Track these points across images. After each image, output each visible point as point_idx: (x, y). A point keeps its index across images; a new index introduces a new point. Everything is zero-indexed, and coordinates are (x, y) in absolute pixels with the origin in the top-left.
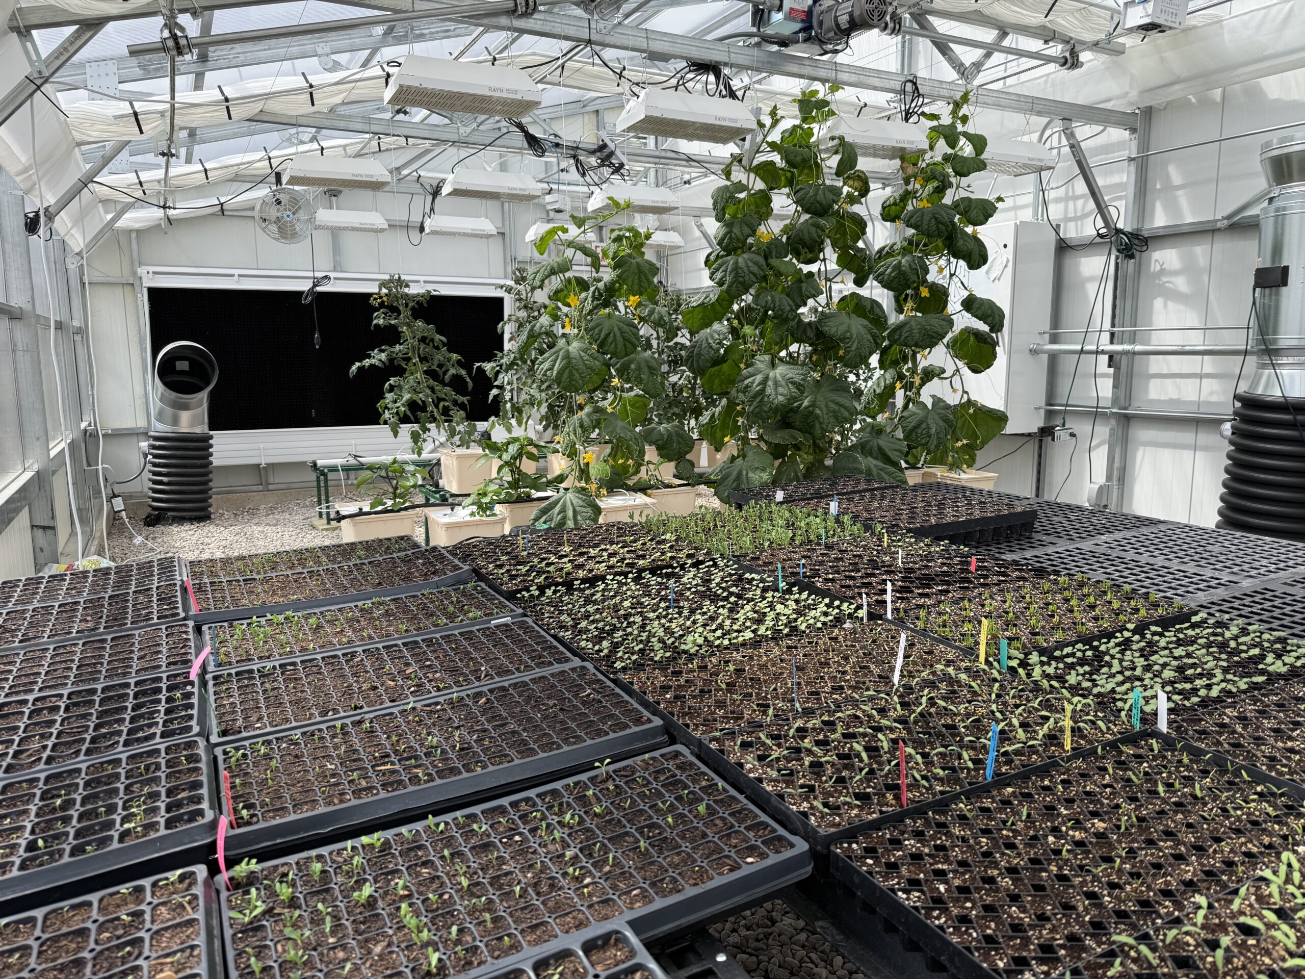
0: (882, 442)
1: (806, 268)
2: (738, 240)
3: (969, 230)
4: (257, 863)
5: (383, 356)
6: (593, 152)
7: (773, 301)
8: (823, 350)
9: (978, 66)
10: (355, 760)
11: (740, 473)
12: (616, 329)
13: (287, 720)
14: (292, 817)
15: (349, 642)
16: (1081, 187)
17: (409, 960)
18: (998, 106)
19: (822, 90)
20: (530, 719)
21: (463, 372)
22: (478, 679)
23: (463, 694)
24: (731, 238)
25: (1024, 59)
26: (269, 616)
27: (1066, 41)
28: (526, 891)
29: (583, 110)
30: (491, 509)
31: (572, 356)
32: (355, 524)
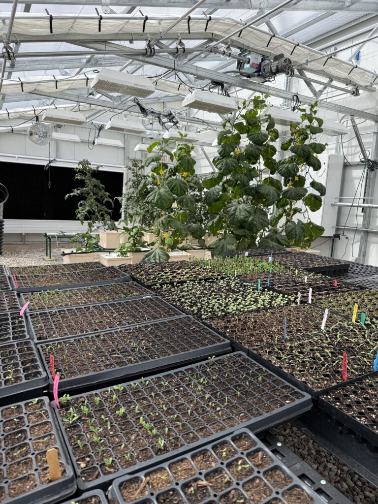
0: (278, 236)
1: (253, 166)
2: (227, 153)
3: (315, 155)
4: (70, 396)
5: (79, 192)
6: (166, 116)
7: (241, 177)
8: (257, 199)
9: (321, 92)
10: (100, 352)
11: (223, 245)
12: (178, 184)
13: (66, 334)
14: (79, 376)
15: (85, 303)
16: (355, 142)
17: (149, 443)
18: (328, 108)
19: (262, 97)
20: (172, 338)
21: (110, 200)
22: (145, 320)
23: (141, 326)
24: (224, 152)
25: (339, 91)
26: (48, 291)
27: (355, 85)
28: (192, 412)
29: (158, 102)
30: (126, 254)
31: (162, 194)
32: (70, 258)
